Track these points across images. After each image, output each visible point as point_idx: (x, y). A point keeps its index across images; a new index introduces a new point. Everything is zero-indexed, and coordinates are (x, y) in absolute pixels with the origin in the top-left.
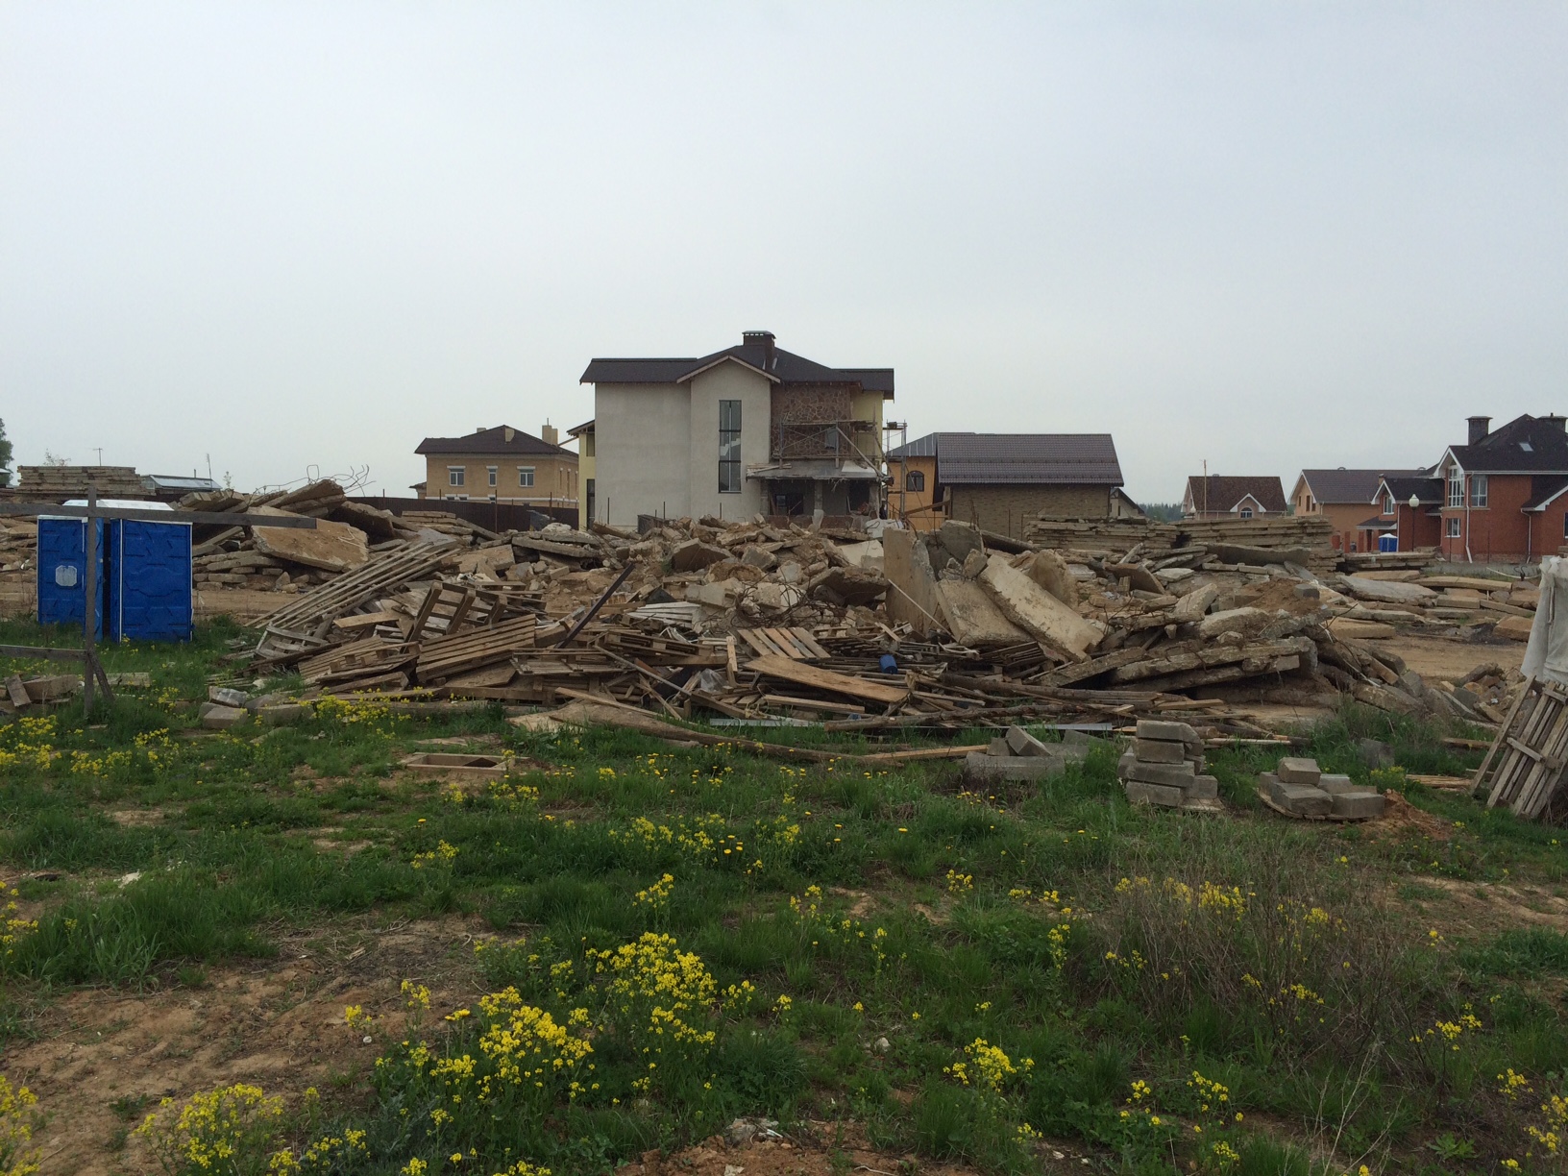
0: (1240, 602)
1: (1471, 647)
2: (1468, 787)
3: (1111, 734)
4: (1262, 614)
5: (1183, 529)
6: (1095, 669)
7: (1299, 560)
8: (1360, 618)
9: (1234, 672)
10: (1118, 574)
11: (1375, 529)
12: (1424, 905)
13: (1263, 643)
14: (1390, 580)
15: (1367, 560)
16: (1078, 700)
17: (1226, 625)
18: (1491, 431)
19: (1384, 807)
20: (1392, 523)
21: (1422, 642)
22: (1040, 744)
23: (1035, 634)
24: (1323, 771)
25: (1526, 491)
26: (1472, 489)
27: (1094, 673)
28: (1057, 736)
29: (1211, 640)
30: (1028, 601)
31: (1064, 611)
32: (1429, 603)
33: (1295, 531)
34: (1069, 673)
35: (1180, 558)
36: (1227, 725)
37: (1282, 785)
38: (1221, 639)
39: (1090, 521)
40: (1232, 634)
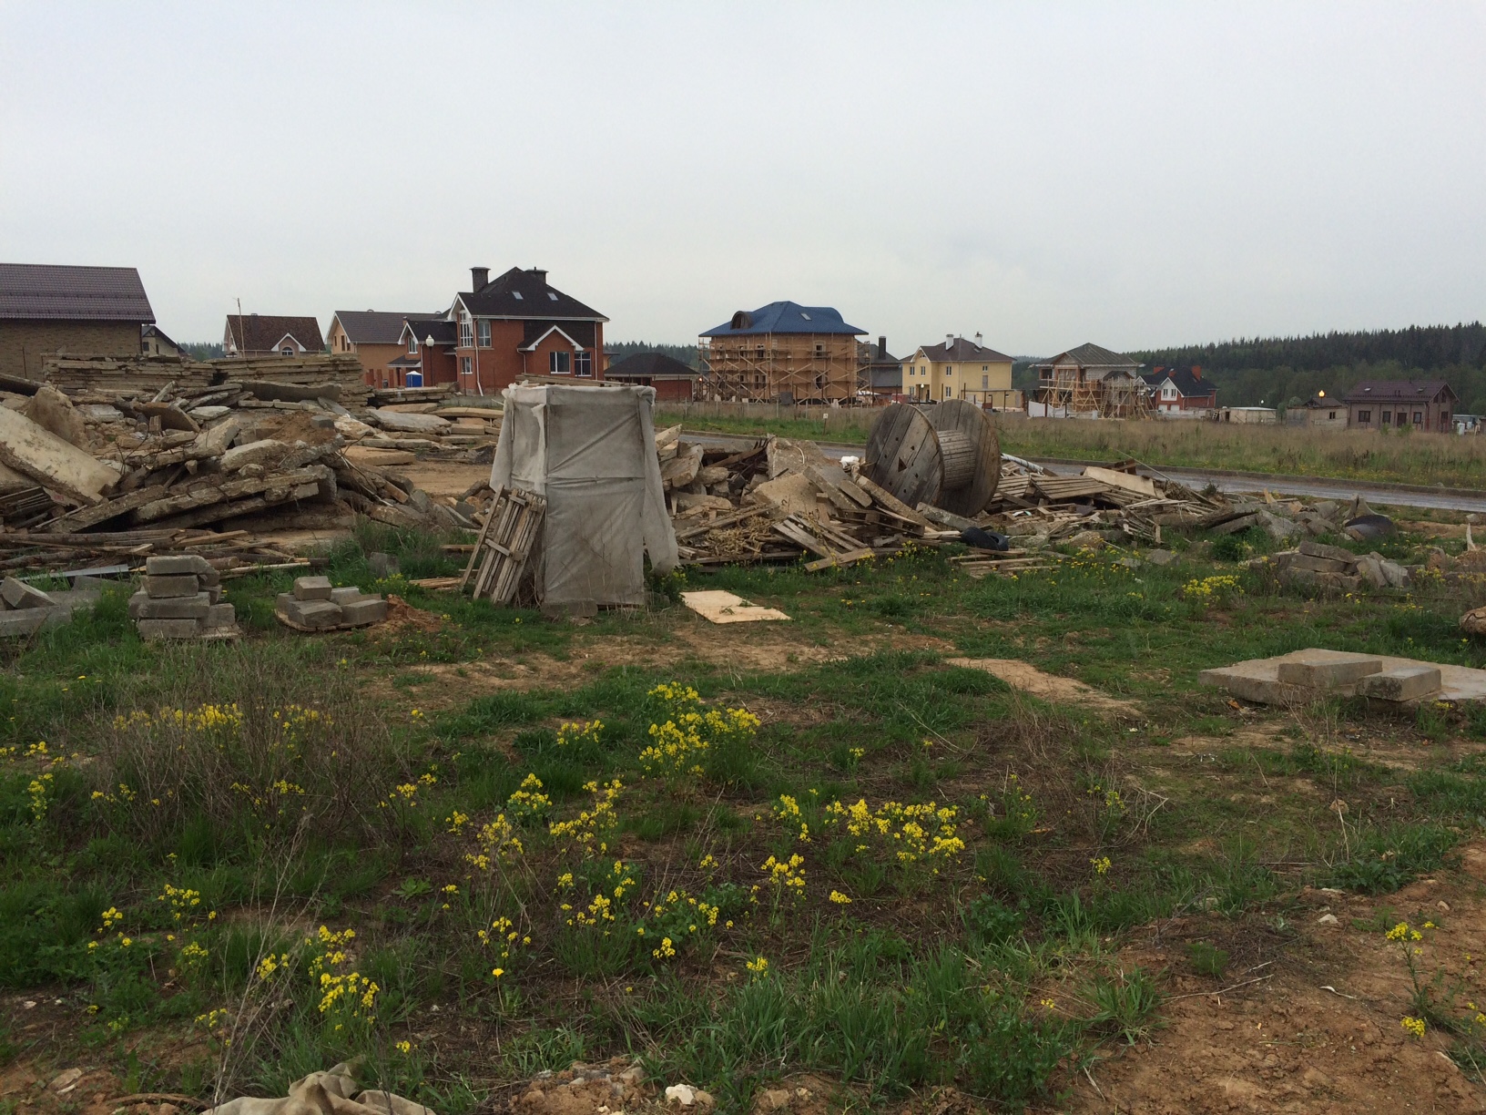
0: (260, 435)
1: (476, 467)
2: (458, 584)
3: (126, 575)
4: (281, 446)
5: (218, 367)
6: (112, 511)
7: (331, 396)
8: (385, 447)
9: (258, 503)
10: (148, 413)
11: (403, 367)
12: (414, 689)
13: (283, 473)
14: (412, 412)
15: (394, 395)
16: (93, 544)
17: (246, 458)
18: (489, 282)
19: (386, 611)
20: (416, 362)
21: (438, 465)
22: (42, 594)
23: (42, 480)
24: (334, 587)
25: (520, 334)
26: (479, 332)
27: (111, 515)
28: (65, 584)
29: (233, 473)
30: (29, 444)
31: (75, 453)
32: (445, 432)
33: (328, 369)
34: (82, 517)
35: (215, 396)
36: (251, 554)
37: (297, 603)
38: (242, 472)
39: (119, 359)
40: (253, 466)
